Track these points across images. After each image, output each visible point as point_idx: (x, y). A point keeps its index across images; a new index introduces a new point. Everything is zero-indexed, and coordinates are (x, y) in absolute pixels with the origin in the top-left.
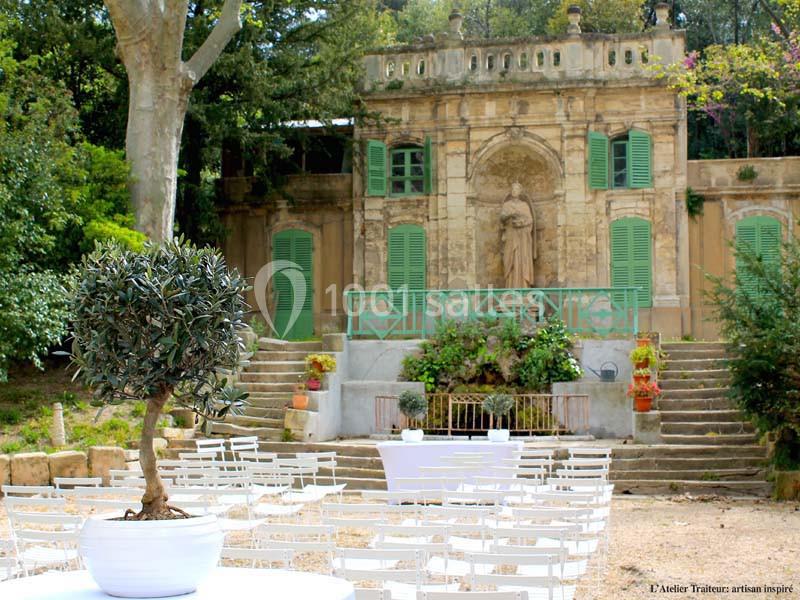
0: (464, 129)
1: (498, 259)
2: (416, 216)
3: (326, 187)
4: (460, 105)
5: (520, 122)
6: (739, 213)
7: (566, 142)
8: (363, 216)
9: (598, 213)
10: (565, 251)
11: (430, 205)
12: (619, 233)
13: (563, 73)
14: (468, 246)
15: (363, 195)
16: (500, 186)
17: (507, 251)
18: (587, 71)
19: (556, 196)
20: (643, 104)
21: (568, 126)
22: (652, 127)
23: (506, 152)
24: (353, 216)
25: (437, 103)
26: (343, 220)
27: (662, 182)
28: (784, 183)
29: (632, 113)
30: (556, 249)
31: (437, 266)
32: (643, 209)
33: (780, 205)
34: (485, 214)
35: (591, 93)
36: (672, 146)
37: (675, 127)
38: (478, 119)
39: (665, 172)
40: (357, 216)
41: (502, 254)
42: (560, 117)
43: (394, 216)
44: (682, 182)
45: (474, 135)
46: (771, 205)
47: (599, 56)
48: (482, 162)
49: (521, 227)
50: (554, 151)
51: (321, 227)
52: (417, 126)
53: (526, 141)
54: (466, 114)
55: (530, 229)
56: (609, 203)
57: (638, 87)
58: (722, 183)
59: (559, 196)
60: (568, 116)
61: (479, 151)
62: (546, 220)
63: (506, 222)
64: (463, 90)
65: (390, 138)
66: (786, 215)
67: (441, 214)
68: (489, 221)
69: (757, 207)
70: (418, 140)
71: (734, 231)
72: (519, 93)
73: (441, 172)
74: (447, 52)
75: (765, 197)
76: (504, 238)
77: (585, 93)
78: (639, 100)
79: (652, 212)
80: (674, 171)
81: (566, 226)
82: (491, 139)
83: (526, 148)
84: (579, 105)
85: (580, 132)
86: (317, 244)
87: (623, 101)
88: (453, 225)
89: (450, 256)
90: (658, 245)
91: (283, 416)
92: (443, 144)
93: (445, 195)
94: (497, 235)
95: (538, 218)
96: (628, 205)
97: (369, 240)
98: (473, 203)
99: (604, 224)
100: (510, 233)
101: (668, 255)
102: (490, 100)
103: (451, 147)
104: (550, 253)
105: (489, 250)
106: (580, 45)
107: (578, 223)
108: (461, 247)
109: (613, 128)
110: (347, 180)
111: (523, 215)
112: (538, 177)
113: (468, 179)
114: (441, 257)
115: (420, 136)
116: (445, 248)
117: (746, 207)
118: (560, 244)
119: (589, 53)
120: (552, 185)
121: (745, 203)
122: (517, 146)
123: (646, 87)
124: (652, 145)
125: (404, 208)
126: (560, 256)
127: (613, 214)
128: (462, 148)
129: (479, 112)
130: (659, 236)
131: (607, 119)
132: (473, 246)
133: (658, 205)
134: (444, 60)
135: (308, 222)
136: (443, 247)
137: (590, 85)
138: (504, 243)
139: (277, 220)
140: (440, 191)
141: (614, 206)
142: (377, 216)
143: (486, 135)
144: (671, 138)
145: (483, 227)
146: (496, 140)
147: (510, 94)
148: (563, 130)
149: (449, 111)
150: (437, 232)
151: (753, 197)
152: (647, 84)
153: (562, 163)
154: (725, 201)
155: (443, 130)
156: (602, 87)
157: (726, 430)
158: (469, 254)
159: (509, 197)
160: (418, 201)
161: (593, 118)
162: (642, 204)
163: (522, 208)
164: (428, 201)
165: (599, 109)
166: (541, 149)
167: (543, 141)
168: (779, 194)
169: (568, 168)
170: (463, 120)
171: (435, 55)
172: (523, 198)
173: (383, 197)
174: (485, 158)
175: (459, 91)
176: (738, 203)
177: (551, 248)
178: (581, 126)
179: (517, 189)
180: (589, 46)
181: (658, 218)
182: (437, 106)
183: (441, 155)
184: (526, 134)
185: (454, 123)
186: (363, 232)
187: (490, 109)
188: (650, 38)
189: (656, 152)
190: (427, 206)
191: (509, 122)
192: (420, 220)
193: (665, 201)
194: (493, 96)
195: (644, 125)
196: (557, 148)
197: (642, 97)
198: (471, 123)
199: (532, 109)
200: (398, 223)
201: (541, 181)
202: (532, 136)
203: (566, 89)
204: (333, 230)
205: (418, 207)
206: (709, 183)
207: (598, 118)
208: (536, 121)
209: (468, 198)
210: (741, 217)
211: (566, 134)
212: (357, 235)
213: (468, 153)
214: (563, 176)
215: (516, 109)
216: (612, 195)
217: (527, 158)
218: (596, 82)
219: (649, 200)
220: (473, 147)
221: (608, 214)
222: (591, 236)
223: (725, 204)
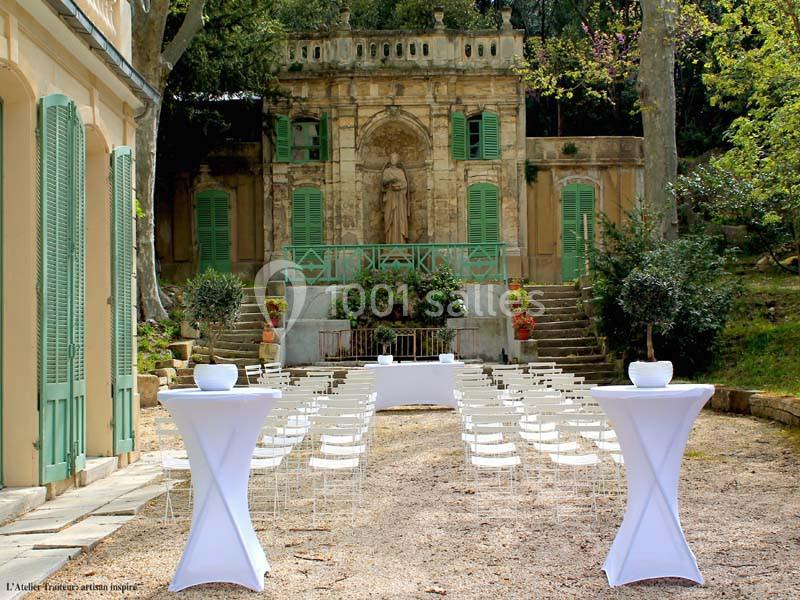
0: (353, 107)
1: (378, 216)
2: (314, 180)
3: (240, 153)
4: (349, 87)
5: (397, 102)
6: (564, 181)
7: (434, 119)
8: (272, 180)
9: (458, 179)
10: (433, 210)
11: (326, 171)
12: (474, 195)
13: (431, 62)
14: (357, 206)
15: (271, 161)
16: (380, 155)
17: (388, 211)
18: (450, 61)
19: (425, 165)
20: (492, 90)
21: (435, 106)
22: (500, 109)
23: (386, 126)
24: (263, 179)
25: (331, 84)
26: (254, 182)
27: (507, 155)
28: (597, 157)
29: (484, 97)
30: (426, 208)
31: (332, 222)
32: (492, 176)
33: (594, 174)
34: (369, 178)
35: (453, 80)
36: (514, 125)
37: (517, 109)
38: (365, 99)
39: (509, 146)
40: (267, 179)
41: (383, 213)
42: (429, 100)
43: (297, 180)
44: (522, 154)
45: (361, 113)
46: (587, 174)
47: (459, 49)
48: (367, 135)
50: (424, 127)
51: (236, 188)
52: (314, 104)
53: (402, 118)
54: (355, 94)
55: (405, 192)
56: (466, 171)
57: (490, 76)
58: (551, 156)
59: (429, 165)
60: (435, 98)
61: (366, 125)
62: (417, 184)
63: (386, 186)
64: (352, 73)
65: (293, 112)
66: (598, 182)
67: (336, 178)
68: (372, 184)
69: (576, 176)
70: (316, 115)
71: (560, 196)
72: (397, 78)
73: (335, 142)
74: (339, 40)
75: (584, 168)
76: (385, 199)
77: (448, 79)
78: (489, 86)
79: (500, 180)
80: (515, 146)
81: (434, 189)
82: (374, 116)
83: (403, 123)
84: (444, 89)
85: (445, 112)
86: (232, 201)
87: (478, 88)
88: (345, 188)
89: (343, 214)
90: (504, 206)
91: (257, 349)
92: (336, 119)
93: (339, 162)
94: (377, 197)
95: (411, 182)
96: (482, 173)
97: (277, 200)
98: (361, 170)
99: (463, 189)
100: (389, 196)
101: (512, 214)
102: (374, 83)
103: (343, 122)
104: (420, 211)
105: (372, 209)
106: (444, 38)
107: (443, 187)
108: (351, 206)
109: (470, 109)
110: (257, 148)
111: (400, 181)
112: (409, 148)
113: (357, 149)
114: (335, 215)
115: (318, 111)
116: (339, 207)
117: (569, 176)
118: (429, 205)
119: (451, 45)
120: (421, 155)
121: (568, 172)
122: (395, 122)
123: (495, 76)
124: (500, 125)
125: (305, 172)
126: (429, 215)
127: (469, 180)
128: (352, 124)
129: (365, 93)
130: (505, 199)
131: (465, 101)
132: (361, 206)
133: (504, 173)
134: (336, 47)
135: (225, 184)
136: (337, 207)
137: (453, 73)
138: (385, 203)
139: (199, 182)
140: (335, 159)
141: (470, 174)
142: (283, 179)
143: (370, 112)
144: (514, 119)
145: (367, 189)
146: (379, 117)
147: (389, 78)
148: (431, 110)
149: (340, 91)
150: (332, 193)
151: (574, 168)
152: (496, 73)
153: (430, 137)
154: (553, 170)
155: (336, 107)
156: (461, 74)
157: (581, 353)
158: (358, 212)
159: (389, 165)
160: (316, 167)
161: (454, 101)
162: (491, 173)
163: (398, 174)
164: (324, 167)
165: (459, 93)
166: (414, 125)
167: (415, 118)
168: (593, 166)
169: (436, 142)
170: (353, 99)
171: (329, 42)
172: (399, 166)
173: (288, 163)
174: (370, 132)
175: (350, 75)
176: (563, 173)
177: (421, 207)
178: (445, 107)
179: (395, 158)
180: (451, 40)
181: (504, 185)
182: (331, 86)
183: (335, 129)
184: (402, 112)
185: (345, 101)
186: (272, 193)
187: (374, 90)
188: (498, 35)
189: (503, 130)
190: (323, 171)
191: (389, 102)
192: (318, 183)
193: (509, 169)
194: (376, 79)
195: (493, 108)
196: (427, 125)
197: (492, 84)
198: (359, 102)
199: (407, 91)
200: (300, 185)
201: (412, 151)
202: (407, 114)
203: (433, 75)
204: (245, 191)
205: (316, 172)
206: (542, 156)
207: (458, 100)
208: (411, 102)
209: (357, 165)
210: (565, 184)
211: (434, 113)
212: (266, 196)
213: (356, 127)
214: (431, 148)
215: (395, 91)
216: (469, 165)
217: (402, 132)
218: (458, 70)
219: (497, 169)
220: (361, 122)
221: (466, 180)
222: (453, 198)
223: (554, 174)
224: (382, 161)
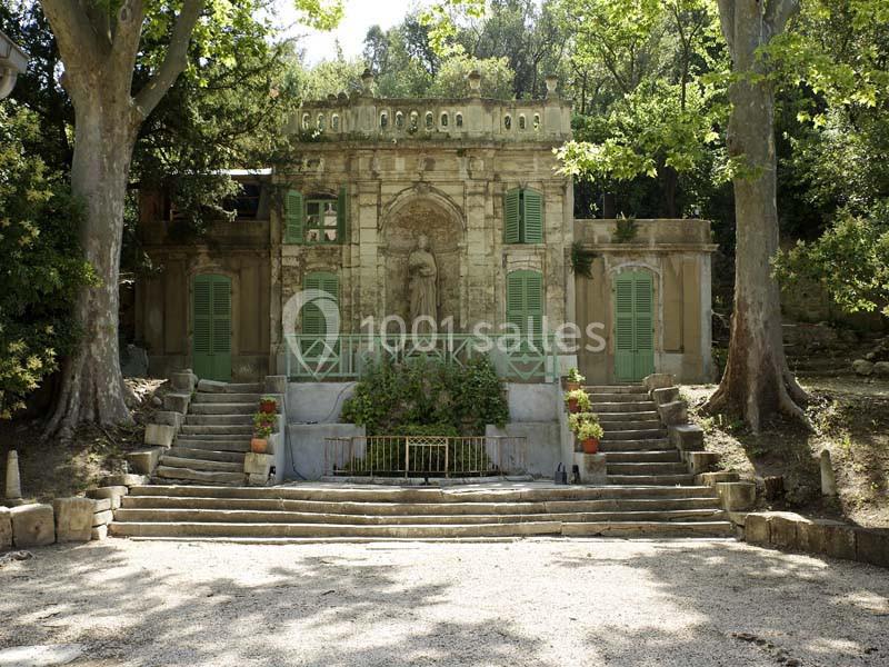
0: (376, 183)
1: (404, 305)
2: (330, 263)
3: (244, 233)
4: (372, 159)
5: (428, 177)
6: (618, 269)
7: (468, 198)
8: (281, 262)
9: (496, 266)
10: (467, 300)
11: (344, 253)
12: (514, 283)
13: (465, 134)
14: (379, 294)
15: (281, 242)
16: (406, 238)
17: (414, 300)
18: (487, 133)
19: (458, 248)
20: (535, 165)
21: (470, 183)
22: (544, 187)
23: (413, 205)
24: (270, 263)
25: (351, 157)
26: (260, 266)
27: (553, 238)
28: (656, 242)
29: (524, 174)
30: (458, 297)
31: (349, 312)
32: (536, 262)
33: (652, 262)
34: (393, 263)
35: (491, 154)
36: (561, 205)
37: (564, 188)
38: (389, 174)
39: (555, 229)
40: (275, 262)
41: (410, 302)
42: (463, 175)
43: (310, 263)
44: (569, 238)
45: (385, 189)
46: (645, 261)
47: (497, 120)
48: (391, 214)
49: (427, 276)
50: (457, 206)
51: (239, 272)
52: (331, 178)
53: (432, 196)
54: (378, 168)
55: (434, 279)
56: (505, 256)
57: (532, 150)
58: (602, 240)
59: (462, 248)
60: (470, 174)
61: (390, 203)
62: (448, 271)
63: (413, 271)
64: (375, 144)
65: (306, 188)
66: (657, 270)
67: (354, 262)
68: (396, 270)
69: (633, 263)
70: (332, 191)
71: (614, 286)
72: (427, 151)
73: (355, 222)
74: (360, 108)
75: (640, 254)
76: (410, 287)
77: (485, 154)
78: (532, 162)
79: (545, 267)
80: (562, 229)
81: (468, 276)
82: (400, 193)
83: (433, 202)
84: (480, 164)
85: (481, 189)
86: (235, 286)
87: (518, 163)
88: (365, 273)
89: (361, 302)
90: (549, 296)
91: (242, 461)
92: (356, 196)
93: (358, 244)
94: (403, 284)
95: (441, 269)
96: (524, 260)
97: (286, 286)
98: (384, 253)
99: (502, 276)
100: (416, 283)
101: (557, 305)
102: (400, 157)
103: (364, 199)
104: (452, 302)
105: (396, 298)
106: (480, 108)
107: (479, 274)
108: (372, 294)
109: (510, 187)
110: (265, 227)
112: (440, 230)
113: (379, 229)
114: (353, 303)
115: (335, 187)
116: (357, 294)
117: (624, 262)
118: (463, 292)
119: (489, 117)
120: (453, 238)
121: (624, 259)
122: (424, 200)
123: (539, 150)
124: (544, 205)
125: (319, 255)
126: (462, 305)
127: (509, 265)
128: (374, 201)
129: (389, 168)
130: (549, 288)
131: (503, 178)
132: (383, 294)
133: (549, 259)
134: (357, 116)
135: (226, 268)
136: (355, 294)
137: (490, 146)
138: (411, 291)
139: (196, 264)
140: (353, 240)
141: (510, 259)
142: (295, 263)
143: (396, 189)
144: (560, 198)
145: (390, 275)
146: (405, 194)
147: (418, 151)
148: (466, 187)
149: (361, 164)
150: (350, 279)
151: (630, 253)
152: (539, 147)
153: (465, 218)
154: (605, 256)
155: (356, 183)
156: (500, 146)
158: (379, 301)
159: (416, 248)
160: (332, 249)
161: (492, 178)
162: (533, 258)
163: (428, 258)
164: (341, 249)
165: (496, 169)
166: (445, 204)
167: (447, 197)
168: (651, 252)
169: (470, 223)
170: (375, 174)
171: (349, 112)
172: (428, 250)
173: (299, 245)
174: (394, 211)
175: (372, 147)
176: (617, 259)
177: (452, 296)
178: (482, 184)
179: (423, 240)
180: (488, 111)
181: (549, 272)
182: (350, 159)
183: (354, 206)
184: (432, 190)
185: (366, 177)
186: (280, 278)
187: (400, 164)
188: (542, 106)
189: (547, 210)
190: (341, 254)
191: (416, 178)
192: (334, 267)
193: (555, 254)
194: (403, 152)
195: (537, 186)
196: (460, 205)
197: (535, 160)
198: (383, 177)
199: (437, 166)
200: (314, 270)
201: (443, 234)
202: (437, 192)
203: (466, 148)
204: (250, 275)
205: (332, 255)
206: (593, 239)
207: (496, 178)
208: (442, 177)
209: (379, 248)
210: (619, 272)
211: (468, 191)
212: (274, 281)
213: (379, 206)
214: (466, 230)
215: (424, 165)
216: (508, 249)
217: (432, 211)
218: (496, 143)
219: (540, 254)
220: (384, 200)
221: (504, 266)
222: (490, 286)
223: (606, 261)
224: (408, 244)
